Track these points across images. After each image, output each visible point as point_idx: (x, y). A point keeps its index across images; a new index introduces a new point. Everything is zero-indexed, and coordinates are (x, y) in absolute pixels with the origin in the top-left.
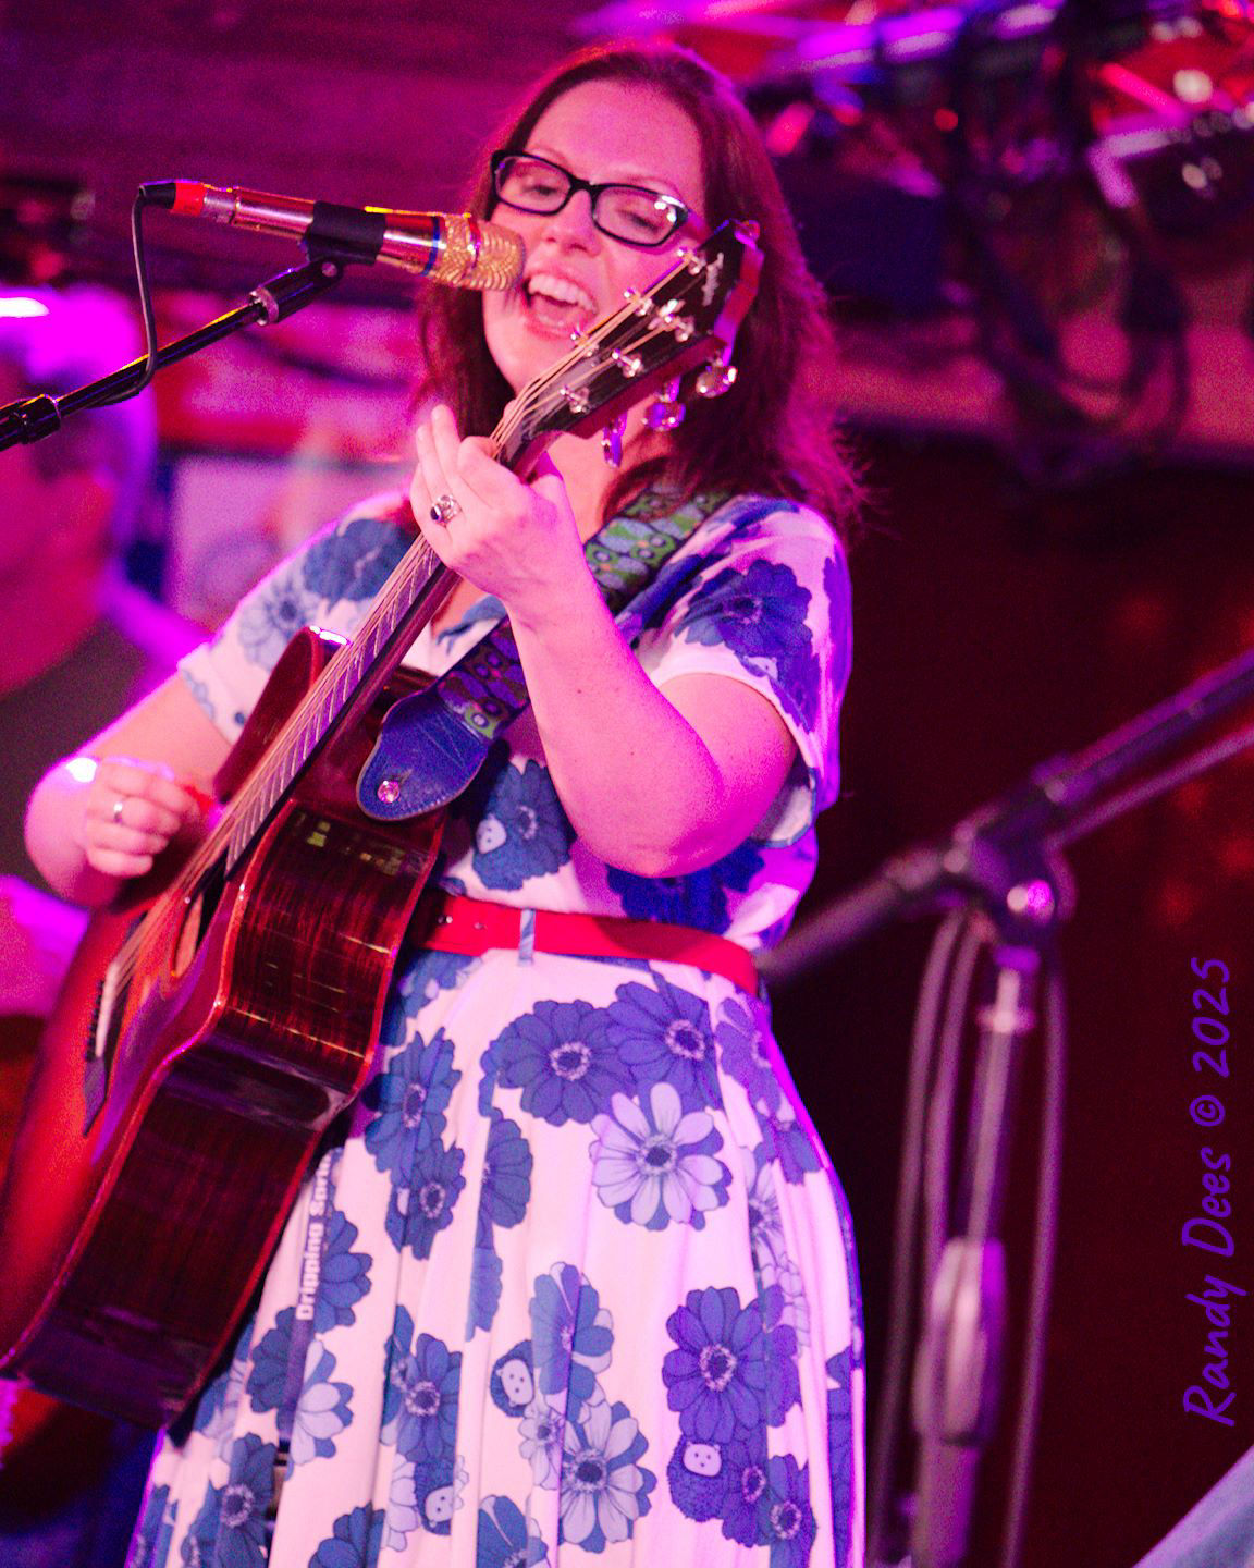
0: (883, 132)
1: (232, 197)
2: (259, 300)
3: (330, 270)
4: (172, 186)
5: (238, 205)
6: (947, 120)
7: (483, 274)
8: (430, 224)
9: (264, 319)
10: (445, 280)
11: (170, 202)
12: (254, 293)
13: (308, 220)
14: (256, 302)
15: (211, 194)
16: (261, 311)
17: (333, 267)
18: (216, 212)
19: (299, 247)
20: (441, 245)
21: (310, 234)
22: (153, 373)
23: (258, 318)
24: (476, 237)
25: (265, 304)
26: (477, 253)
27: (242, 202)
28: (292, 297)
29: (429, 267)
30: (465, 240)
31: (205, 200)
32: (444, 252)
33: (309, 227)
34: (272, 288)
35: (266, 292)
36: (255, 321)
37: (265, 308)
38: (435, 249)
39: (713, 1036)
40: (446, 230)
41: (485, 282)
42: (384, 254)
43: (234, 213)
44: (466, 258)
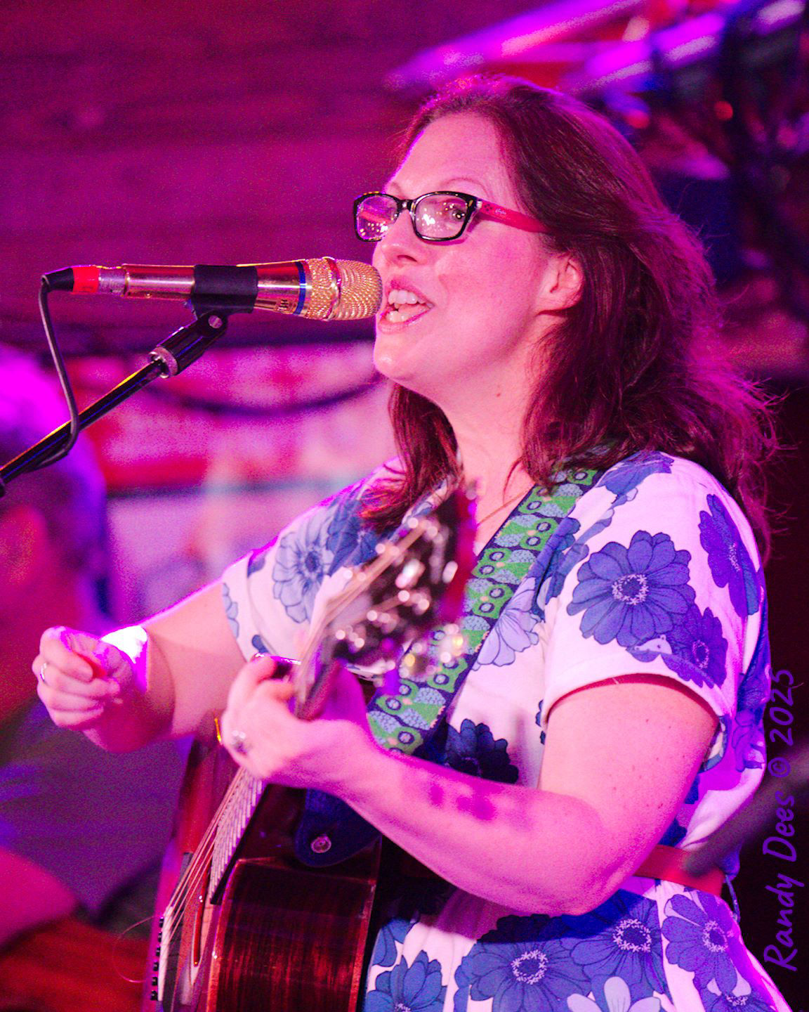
0: (670, 128)
1: (122, 273)
2: (159, 358)
3: (215, 322)
4: (70, 271)
5: (129, 279)
6: (726, 110)
7: (347, 306)
8: (295, 269)
9: (166, 374)
10: (316, 316)
11: (69, 286)
12: (153, 353)
13: (191, 283)
14: (156, 359)
15: (104, 273)
16: (163, 368)
17: (218, 319)
18: (109, 289)
19: (186, 307)
20: (308, 287)
21: (194, 295)
22: (77, 435)
23: (160, 374)
24: (337, 275)
25: (164, 360)
26: (340, 289)
27: (132, 276)
28: (186, 352)
29: (300, 307)
30: (327, 279)
31: (100, 279)
32: (310, 293)
33: (192, 288)
34: (169, 346)
35: (164, 350)
36: (158, 376)
37: (165, 363)
38: (303, 291)
39: (659, 931)
40: (309, 271)
41: (350, 313)
42: (259, 302)
43: (126, 287)
44: (331, 294)
